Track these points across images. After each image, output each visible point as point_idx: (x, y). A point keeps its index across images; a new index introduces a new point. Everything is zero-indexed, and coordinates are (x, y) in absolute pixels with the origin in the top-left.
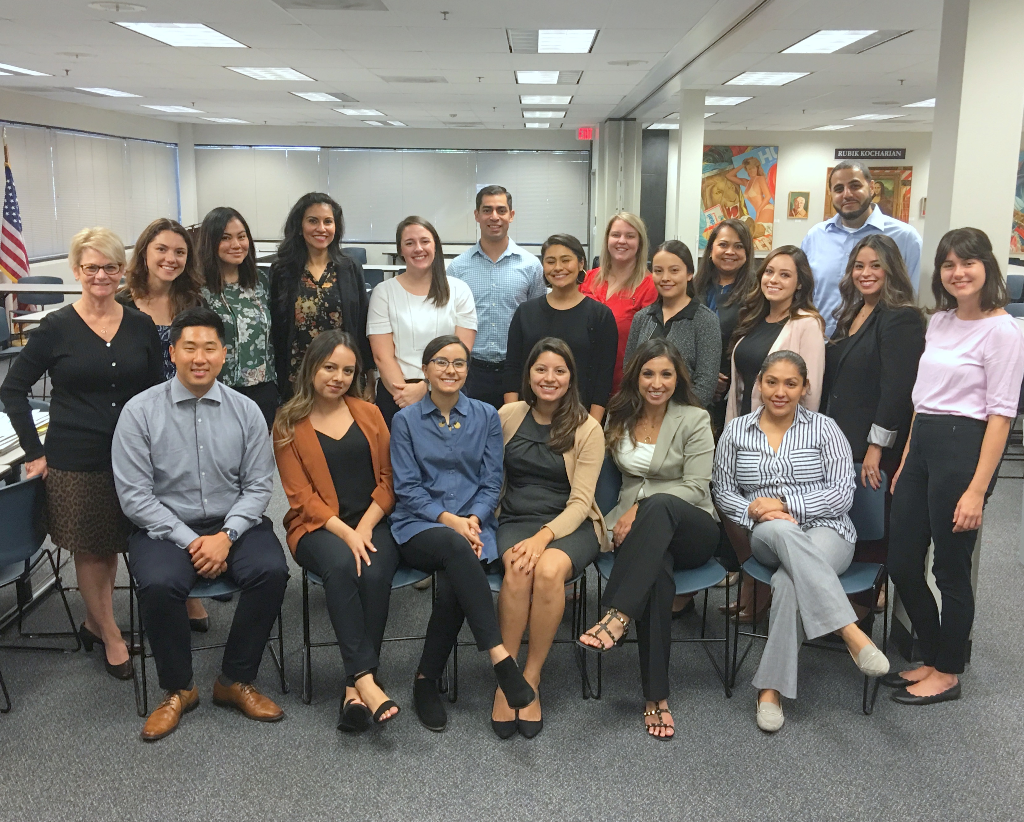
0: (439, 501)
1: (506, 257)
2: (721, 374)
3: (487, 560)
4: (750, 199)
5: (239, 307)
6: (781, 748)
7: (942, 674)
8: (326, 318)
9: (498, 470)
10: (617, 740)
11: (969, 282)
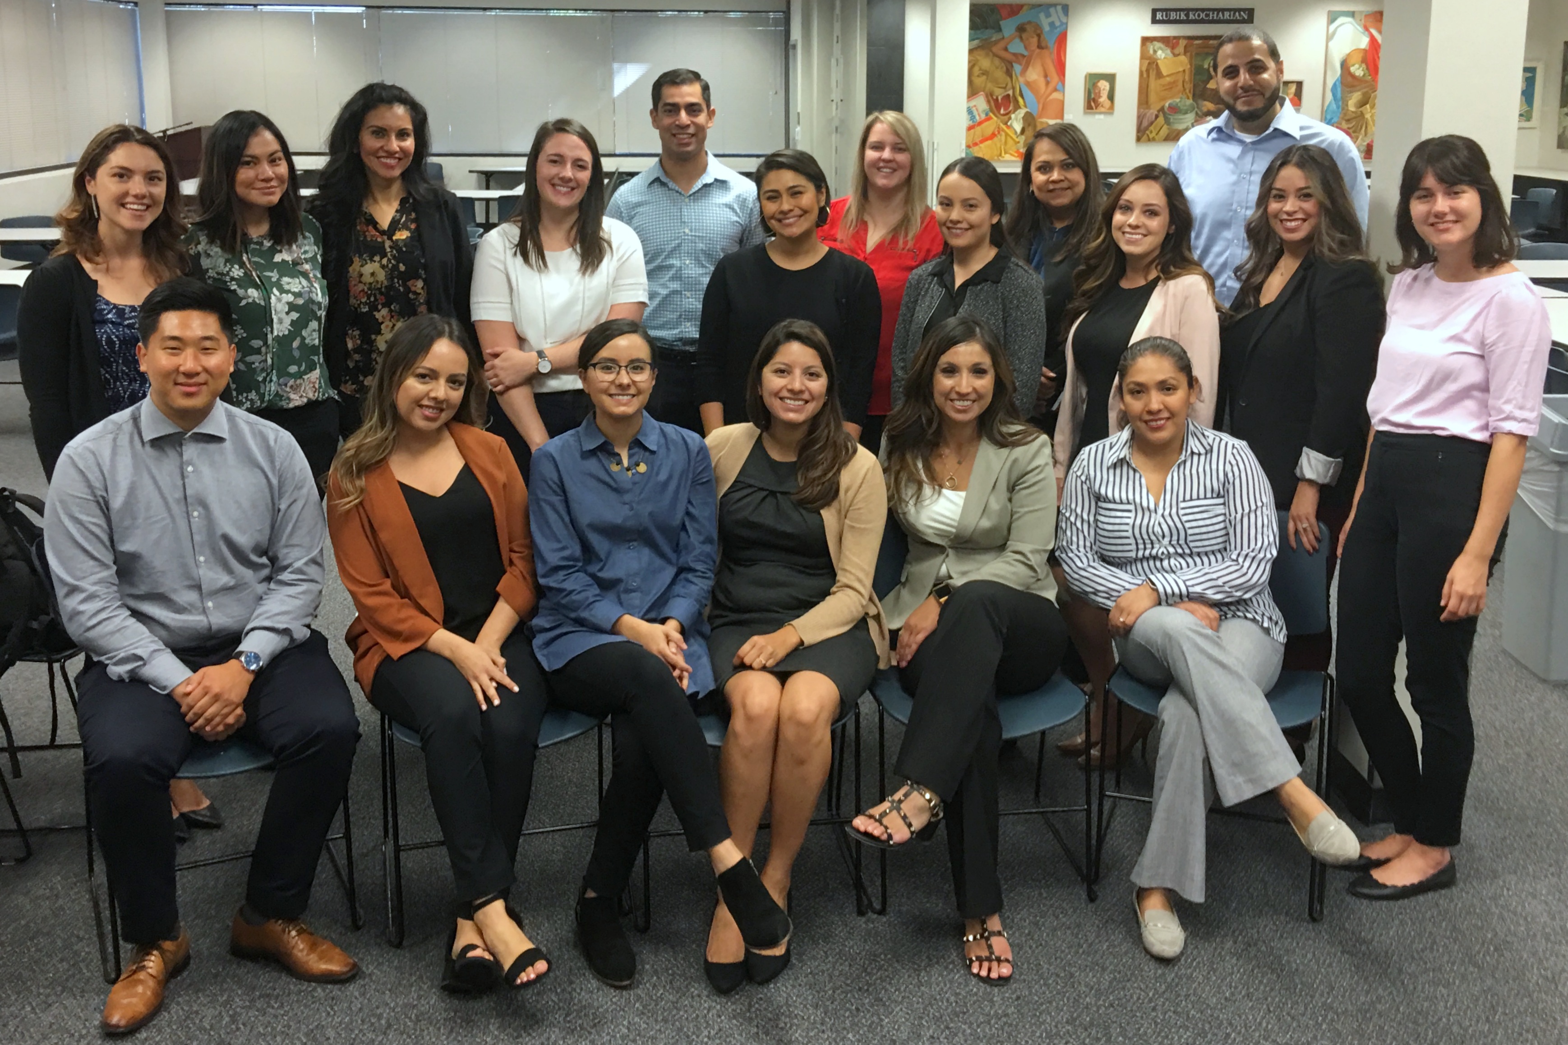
0: (611, 596)
1: (706, 186)
2: (1044, 369)
3: (697, 693)
4: (1028, 84)
5: (274, 275)
6: (1188, 990)
7: (1426, 848)
8: (401, 289)
9: (708, 540)
10: (923, 988)
11: (1456, 222)
